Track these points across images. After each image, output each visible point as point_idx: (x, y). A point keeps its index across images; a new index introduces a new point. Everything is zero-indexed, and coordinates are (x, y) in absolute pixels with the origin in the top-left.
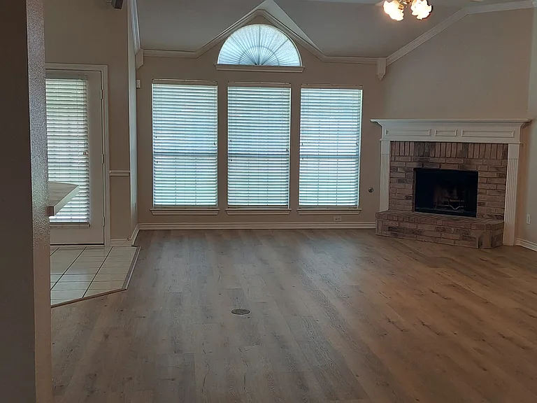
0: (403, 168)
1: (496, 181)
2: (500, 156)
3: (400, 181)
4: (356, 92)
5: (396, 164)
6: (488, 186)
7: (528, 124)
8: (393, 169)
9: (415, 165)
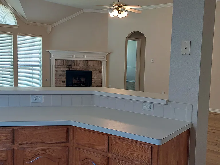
0: (61, 70)
1: (98, 74)
2: (100, 65)
3: (60, 75)
4: (39, 38)
5: (57, 69)
6: (96, 76)
7: (109, 54)
8: (56, 71)
9: (66, 69)
